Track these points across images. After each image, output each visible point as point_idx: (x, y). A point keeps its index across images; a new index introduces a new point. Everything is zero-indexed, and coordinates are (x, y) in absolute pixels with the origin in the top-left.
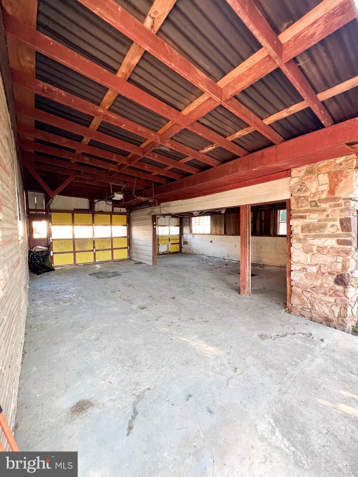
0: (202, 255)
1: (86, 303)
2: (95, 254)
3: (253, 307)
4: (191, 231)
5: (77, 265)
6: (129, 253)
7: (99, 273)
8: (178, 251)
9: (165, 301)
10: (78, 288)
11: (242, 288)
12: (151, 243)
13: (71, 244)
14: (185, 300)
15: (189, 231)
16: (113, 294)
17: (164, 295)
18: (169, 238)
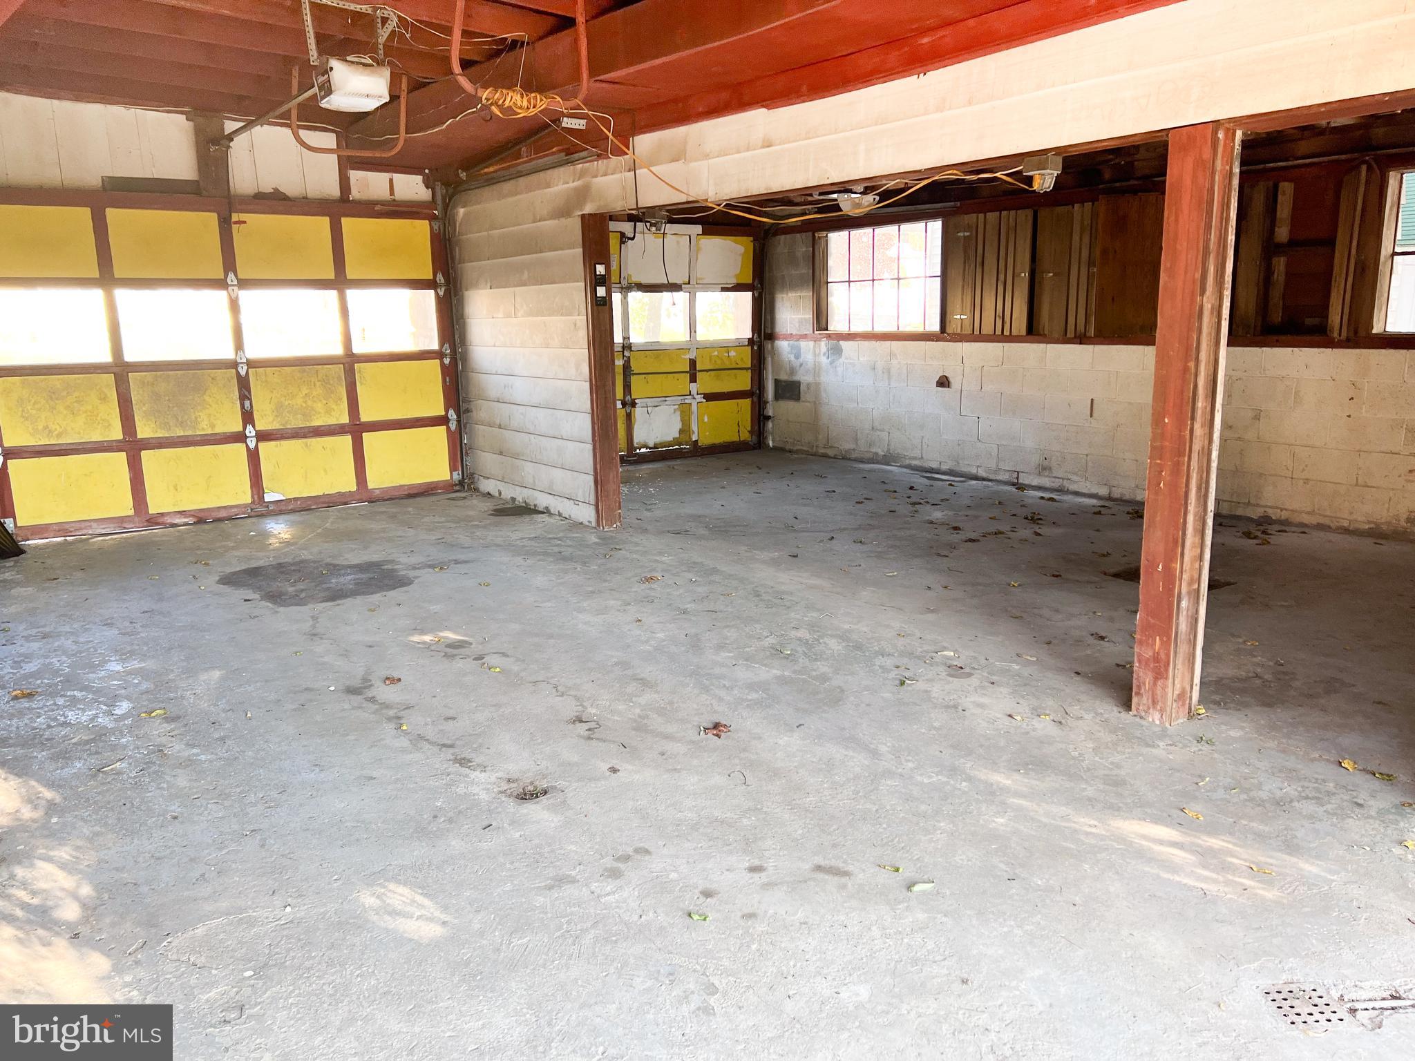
0: (888, 459)
1: (189, 763)
2: (254, 457)
3: (1220, 793)
4: (821, 319)
5: (154, 521)
6: (459, 450)
7: (281, 569)
8: (745, 436)
9: (671, 747)
10: (149, 664)
11: (1143, 676)
12: (580, 392)
13: (104, 399)
14: (791, 741)
15: (808, 315)
16: (356, 700)
17: (661, 712)
18: (693, 363)
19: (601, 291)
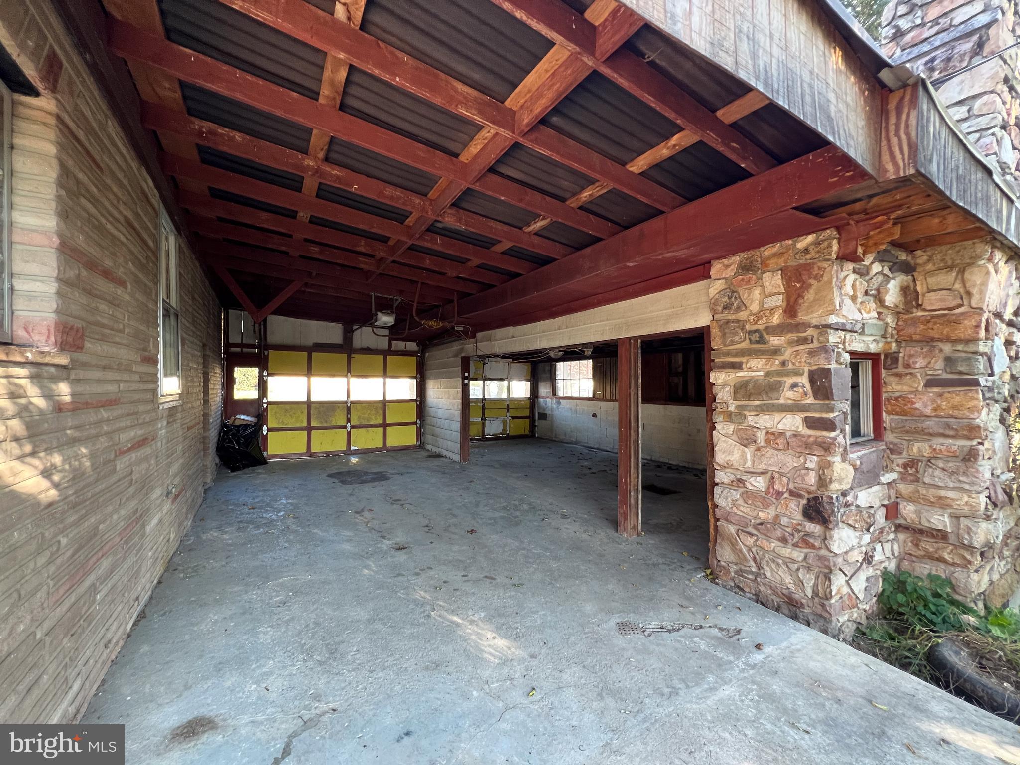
0: (576, 443)
1: (295, 532)
2: (349, 434)
3: (636, 561)
4: (554, 391)
5: (312, 455)
6: (420, 434)
7: (349, 473)
8: (527, 432)
9: (453, 536)
10: (295, 501)
11: (621, 519)
13: (302, 413)
14: (495, 537)
15: (550, 390)
16: (357, 516)
17: (455, 525)
18: (508, 406)
19: (466, 381)
